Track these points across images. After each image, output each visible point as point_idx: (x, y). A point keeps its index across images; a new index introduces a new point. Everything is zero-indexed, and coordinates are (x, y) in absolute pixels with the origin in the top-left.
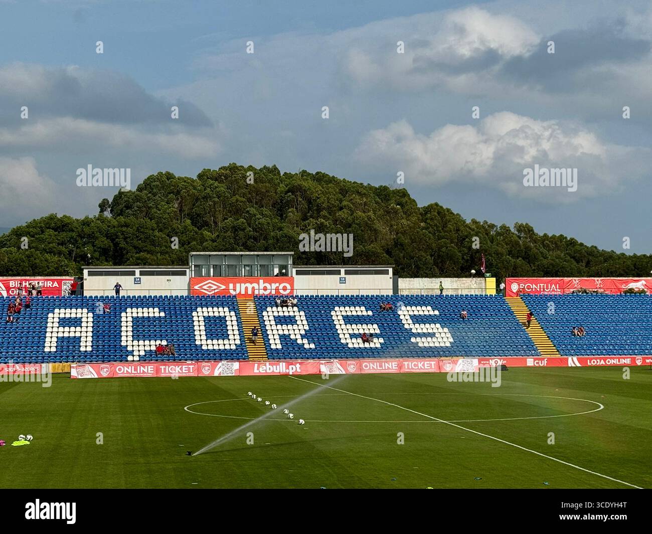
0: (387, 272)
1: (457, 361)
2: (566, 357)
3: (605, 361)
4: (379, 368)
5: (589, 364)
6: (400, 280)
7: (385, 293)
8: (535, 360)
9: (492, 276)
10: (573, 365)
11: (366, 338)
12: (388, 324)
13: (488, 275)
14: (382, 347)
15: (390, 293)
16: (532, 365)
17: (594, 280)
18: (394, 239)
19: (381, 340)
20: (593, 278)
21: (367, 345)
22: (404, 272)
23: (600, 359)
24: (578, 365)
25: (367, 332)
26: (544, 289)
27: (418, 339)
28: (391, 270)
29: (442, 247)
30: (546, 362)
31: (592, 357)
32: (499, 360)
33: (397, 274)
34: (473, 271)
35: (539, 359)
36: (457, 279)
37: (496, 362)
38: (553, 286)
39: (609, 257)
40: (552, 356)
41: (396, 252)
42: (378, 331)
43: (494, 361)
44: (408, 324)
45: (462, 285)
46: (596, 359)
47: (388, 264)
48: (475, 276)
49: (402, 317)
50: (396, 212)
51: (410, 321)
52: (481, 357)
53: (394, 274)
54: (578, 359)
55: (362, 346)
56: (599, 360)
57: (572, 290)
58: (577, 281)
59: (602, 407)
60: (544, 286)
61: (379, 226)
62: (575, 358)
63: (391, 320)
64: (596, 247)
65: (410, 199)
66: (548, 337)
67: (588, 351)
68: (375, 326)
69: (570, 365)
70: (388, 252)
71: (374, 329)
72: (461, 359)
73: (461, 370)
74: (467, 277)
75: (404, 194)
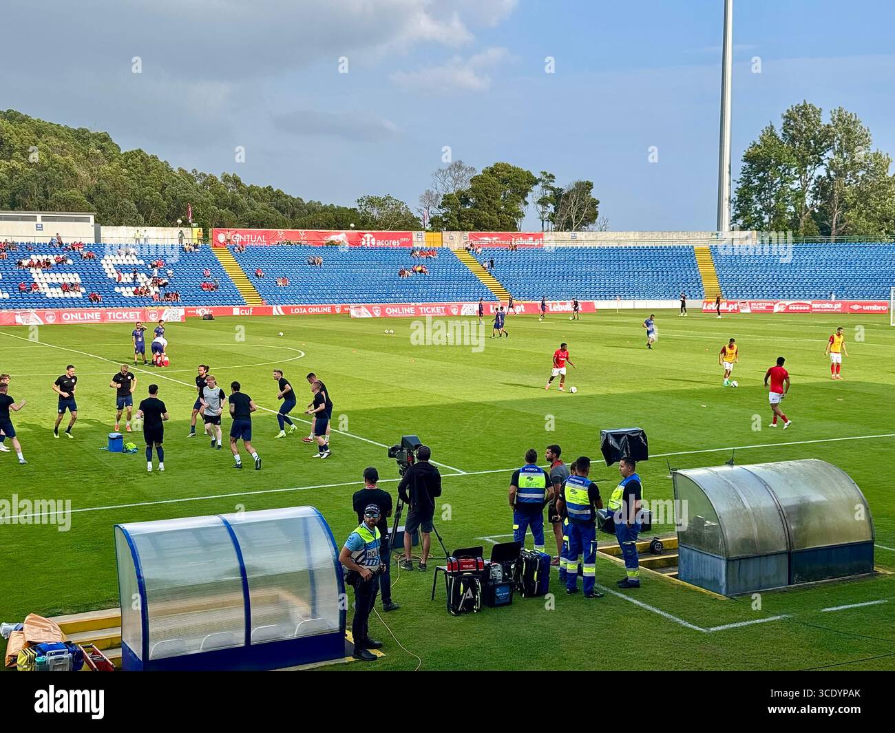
0: (88, 220)
1: (164, 310)
2: (270, 306)
3: (307, 310)
4: (80, 318)
5: (292, 312)
6: (103, 228)
7: (85, 241)
8: (241, 309)
9: (199, 227)
10: (278, 314)
11: (65, 287)
12: (90, 273)
13: (195, 225)
14: (84, 297)
15: (92, 241)
16: (238, 314)
17: (298, 232)
18: (96, 185)
19: (83, 290)
20: (297, 230)
21: (67, 295)
22: (107, 220)
23: (303, 308)
24: (282, 313)
25: (67, 281)
26: (250, 240)
27: (123, 289)
28: (92, 218)
29: (146, 194)
30: (251, 311)
31: (296, 305)
32: (205, 310)
33: (101, 221)
34: (179, 221)
35: (244, 308)
36: (163, 228)
37: (202, 312)
38: (259, 237)
39: (312, 209)
40: (258, 306)
41: (97, 199)
42: (79, 281)
43: (200, 310)
44: (112, 274)
45: (168, 235)
46: (299, 307)
47: (90, 211)
48: (181, 226)
49: (105, 266)
50: (97, 157)
51: (114, 271)
52: (188, 307)
53: (96, 222)
54: (282, 308)
55: (61, 295)
56: (301, 309)
57: (277, 242)
58: (282, 233)
59: (303, 354)
60: (250, 237)
61: (77, 169)
62: (279, 307)
63: (93, 269)
64: (301, 200)
65: (111, 143)
66: (254, 287)
67: (292, 300)
68: (76, 275)
69: (274, 314)
70: (90, 198)
71: (75, 278)
72: (167, 309)
73: (167, 320)
74: (172, 226)
75: (106, 138)
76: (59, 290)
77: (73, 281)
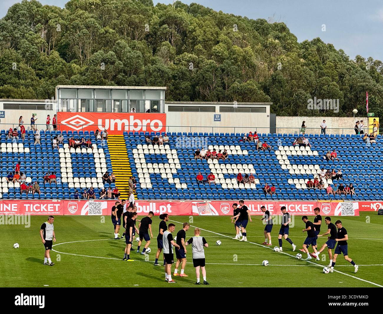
0: (263, 110)
1: (337, 204)
4: (254, 210)
6: (278, 118)
7: (260, 132)
9: (375, 116)
11: (241, 178)
12: (264, 165)
13: (371, 114)
14: (257, 189)
15: (267, 132)
18: (272, 76)
19: (257, 181)
21: (241, 186)
22: (282, 111)
25: (242, 172)
27: (296, 181)
28: (268, 108)
29: (324, 85)
32: (380, 204)
33: (276, 111)
34: (355, 111)
36: (338, 118)
37: (377, 206)
41: (274, 90)
42: (253, 172)
43: (375, 205)
44: (285, 165)
45: (343, 125)
47: (265, 101)
48: (357, 115)
49: (279, 157)
50: (275, 47)
51: (287, 162)
52: (361, 201)
53: (271, 112)
55: (236, 186)
61: (256, 61)
63: (268, 160)
65: (288, 33)
68: (251, 166)
70: (266, 89)
71: (249, 169)
72: (340, 203)
73: (340, 214)
74: (348, 116)
75: (283, 28)
76: (235, 181)
77: (247, 172)
